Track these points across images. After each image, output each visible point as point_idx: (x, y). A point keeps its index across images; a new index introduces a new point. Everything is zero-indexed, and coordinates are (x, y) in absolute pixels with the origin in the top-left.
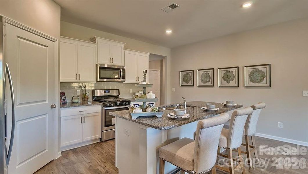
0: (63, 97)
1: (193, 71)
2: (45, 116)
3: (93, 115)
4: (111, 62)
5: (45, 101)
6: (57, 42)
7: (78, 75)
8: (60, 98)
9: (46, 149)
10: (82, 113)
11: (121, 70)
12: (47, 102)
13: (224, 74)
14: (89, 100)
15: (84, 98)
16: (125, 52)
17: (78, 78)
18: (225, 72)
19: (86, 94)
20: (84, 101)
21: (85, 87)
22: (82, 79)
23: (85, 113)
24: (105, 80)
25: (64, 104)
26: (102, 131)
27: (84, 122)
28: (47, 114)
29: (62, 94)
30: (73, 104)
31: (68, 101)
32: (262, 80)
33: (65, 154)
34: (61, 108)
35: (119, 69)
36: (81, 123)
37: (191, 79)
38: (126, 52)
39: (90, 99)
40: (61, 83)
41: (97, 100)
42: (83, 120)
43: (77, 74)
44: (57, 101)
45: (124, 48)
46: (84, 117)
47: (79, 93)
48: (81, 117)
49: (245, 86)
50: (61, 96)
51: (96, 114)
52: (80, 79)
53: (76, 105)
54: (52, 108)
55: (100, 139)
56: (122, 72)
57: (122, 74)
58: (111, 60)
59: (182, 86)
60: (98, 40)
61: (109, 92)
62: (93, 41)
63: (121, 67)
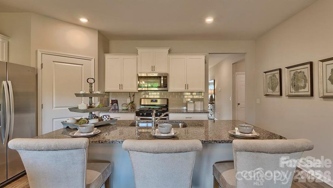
0: (114, 104)
1: (280, 70)
4: (152, 70)
7: (121, 85)
11: (162, 78)
14: (136, 108)
16: (169, 58)
17: (121, 88)
19: (132, 102)
20: (131, 108)
21: (133, 96)
29: (114, 102)
30: (123, 110)
37: (277, 84)
47: (129, 101)
50: (112, 104)
52: (123, 88)
56: (162, 80)
57: (162, 82)
59: (267, 95)
60: (140, 51)
61: (156, 101)
62: (136, 53)
63: (162, 74)
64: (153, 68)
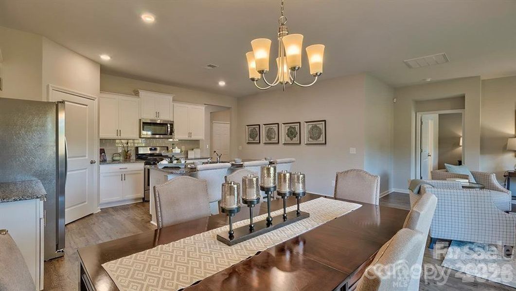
0: (103, 154)
1: (259, 125)
2: (85, 171)
3: (134, 173)
4: (156, 117)
5: (85, 156)
6: (96, 100)
7: (119, 131)
8: (99, 155)
9: (85, 202)
10: (122, 170)
11: (169, 125)
12: (87, 158)
13: (288, 129)
14: (131, 158)
15: (126, 155)
16: (173, 105)
17: (119, 135)
18: (288, 127)
19: (128, 151)
20: (126, 158)
21: (127, 144)
22: (123, 136)
23: (125, 170)
24: (157, 136)
25: (103, 161)
26: (145, 190)
27: (125, 180)
28: (87, 170)
29: (102, 151)
30: (113, 161)
31: (108, 158)
32: (319, 138)
33: (104, 211)
34: (100, 164)
35: (167, 124)
36: (122, 180)
37: (257, 135)
38: (176, 104)
39: (133, 157)
40: (100, 139)
41: (140, 157)
42: (123, 177)
43: (117, 130)
44: (96, 157)
45: (173, 100)
46: (125, 175)
47: (120, 151)
48: (122, 175)
49: (306, 143)
50: (101, 154)
51: (139, 172)
52: (121, 135)
53: (116, 162)
54: (91, 163)
55: (143, 198)
56: (169, 128)
57: (169, 130)
58: (156, 114)
59: (248, 143)
60: (142, 93)
61: (155, 149)
62: (136, 93)
63: (168, 121)
64: (158, 114)
